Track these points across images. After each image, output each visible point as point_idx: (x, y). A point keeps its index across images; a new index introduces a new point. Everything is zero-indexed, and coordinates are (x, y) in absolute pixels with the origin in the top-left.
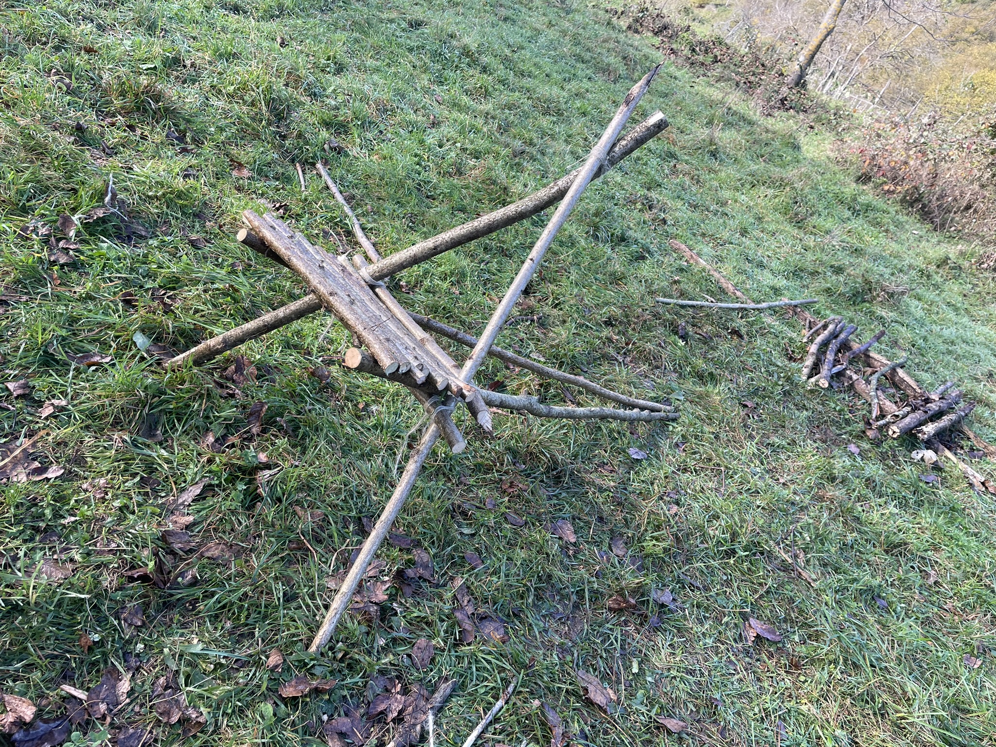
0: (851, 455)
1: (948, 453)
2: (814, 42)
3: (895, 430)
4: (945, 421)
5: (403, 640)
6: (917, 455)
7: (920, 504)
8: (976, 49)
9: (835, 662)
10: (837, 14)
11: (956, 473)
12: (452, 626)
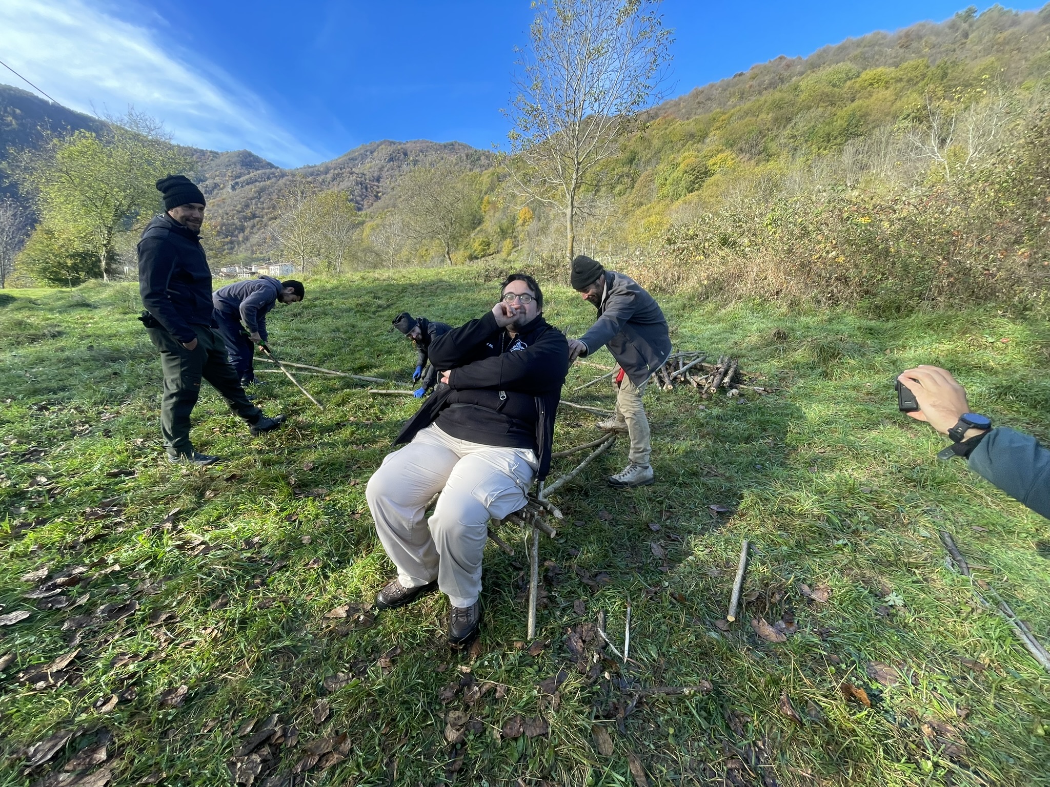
0: (703, 411)
1: (742, 386)
2: (569, 245)
3: (713, 390)
4: (730, 373)
5: (567, 607)
6: (729, 394)
7: (745, 414)
8: (638, 212)
9: (757, 503)
10: (572, 229)
11: (750, 392)
12: (584, 587)
